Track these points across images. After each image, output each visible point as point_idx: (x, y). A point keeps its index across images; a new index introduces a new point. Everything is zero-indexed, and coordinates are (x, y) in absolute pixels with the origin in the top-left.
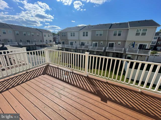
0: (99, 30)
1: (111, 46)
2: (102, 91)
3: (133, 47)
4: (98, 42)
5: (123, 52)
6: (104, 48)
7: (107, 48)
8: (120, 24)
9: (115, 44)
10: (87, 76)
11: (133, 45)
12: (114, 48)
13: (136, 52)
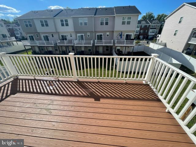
0: (83, 17)
1: (100, 38)
2: (95, 91)
3: (121, 38)
4: (83, 34)
5: (112, 45)
6: (92, 42)
7: (96, 41)
8: (106, 9)
9: (104, 35)
11: (121, 35)
12: (103, 40)
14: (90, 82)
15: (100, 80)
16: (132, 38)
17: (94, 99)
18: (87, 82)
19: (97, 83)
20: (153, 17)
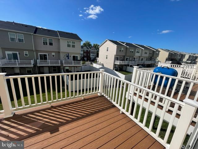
1: (44, 57)
3: (68, 58)
4: (18, 53)
5: (60, 65)
6: (32, 62)
7: (38, 61)
8: (49, 31)
9: (48, 55)
10: (12, 116)
11: (68, 56)
12: (48, 61)
13: (71, 63)
14: (38, 111)
15: (53, 104)
16: (78, 59)
17: (49, 133)
18: (32, 113)
19: (49, 109)
20: (90, 45)
